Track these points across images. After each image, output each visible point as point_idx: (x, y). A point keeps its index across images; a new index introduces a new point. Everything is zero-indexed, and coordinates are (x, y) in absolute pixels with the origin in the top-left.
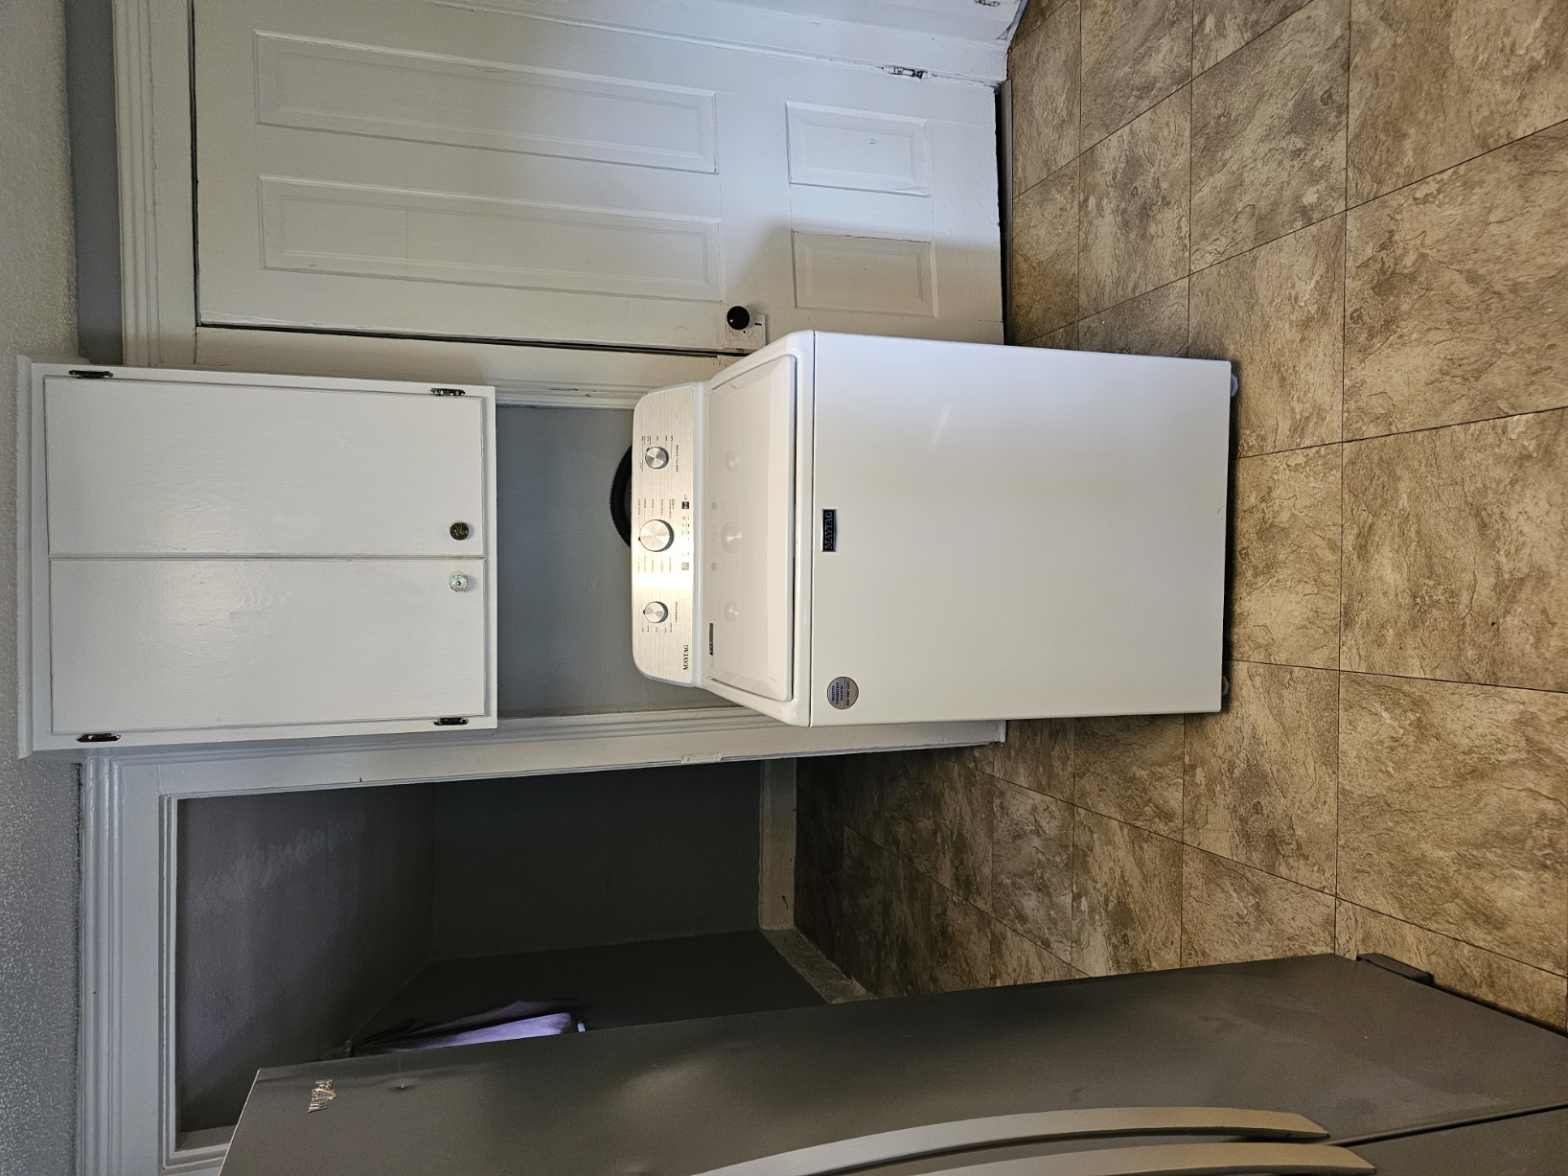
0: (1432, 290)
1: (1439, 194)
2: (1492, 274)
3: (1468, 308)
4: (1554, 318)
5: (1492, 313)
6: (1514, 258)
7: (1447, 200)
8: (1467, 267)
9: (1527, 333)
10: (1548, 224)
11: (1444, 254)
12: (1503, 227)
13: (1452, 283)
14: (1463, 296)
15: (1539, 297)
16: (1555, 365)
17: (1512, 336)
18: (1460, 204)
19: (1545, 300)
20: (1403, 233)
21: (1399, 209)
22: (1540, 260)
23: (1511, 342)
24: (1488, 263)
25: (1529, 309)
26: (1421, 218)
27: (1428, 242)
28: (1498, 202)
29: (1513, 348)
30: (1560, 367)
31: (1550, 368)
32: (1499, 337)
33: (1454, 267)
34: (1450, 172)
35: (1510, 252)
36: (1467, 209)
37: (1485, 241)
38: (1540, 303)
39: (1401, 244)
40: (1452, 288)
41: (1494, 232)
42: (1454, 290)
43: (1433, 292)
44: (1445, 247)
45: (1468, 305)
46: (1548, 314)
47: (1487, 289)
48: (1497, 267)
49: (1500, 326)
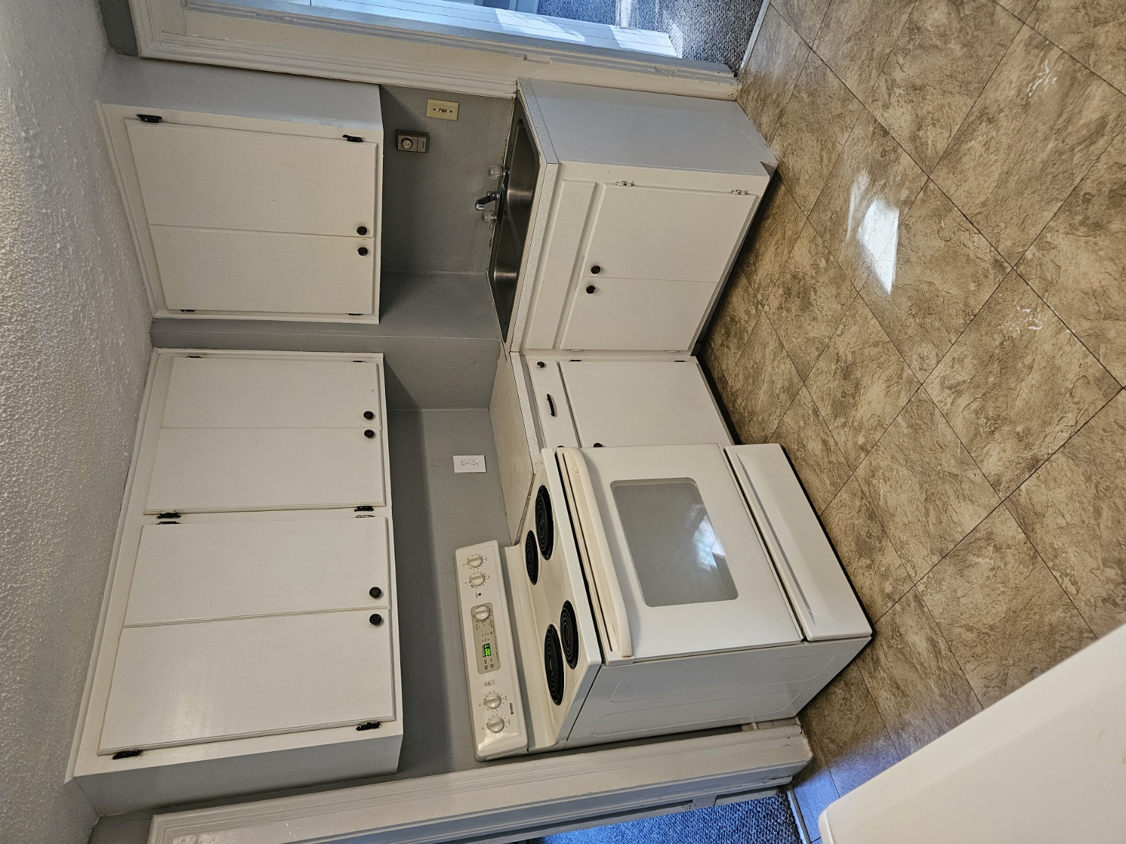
0: (1118, 540)
1: (1068, 574)
2: (1089, 501)
3: (1114, 503)
4: (1090, 442)
5: (1108, 484)
6: (1075, 492)
7: (1069, 565)
8: (1094, 522)
9: (1106, 452)
10: (1052, 484)
11: (1096, 546)
12: (1065, 512)
13: (1107, 527)
14: (1110, 513)
15: (1085, 460)
16: (1112, 420)
17: (1112, 460)
18: (1066, 552)
19: (1085, 455)
20: (1099, 590)
21: (1088, 603)
22: (1069, 475)
23: (1116, 458)
24: (1085, 508)
25: (1094, 461)
26: (1085, 580)
27: (1095, 566)
28: (1055, 527)
29: (1119, 454)
30: (1111, 416)
31: (1115, 422)
32: (1118, 468)
33: (1098, 533)
34: (1055, 573)
35: (1074, 498)
36: (1067, 545)
37: (1076, 520)
38: (1088, 456)
39: (1106, 587)
40: (1110, 525)
41: (1070, 516)
42: (1110, 522)
43: (1120, 539)
44: (1092, 548)
45: (1113, 505)
46: (1091, 447)
47: (1098, 497)
48: (1084, 500)
49: (1112, 473)
